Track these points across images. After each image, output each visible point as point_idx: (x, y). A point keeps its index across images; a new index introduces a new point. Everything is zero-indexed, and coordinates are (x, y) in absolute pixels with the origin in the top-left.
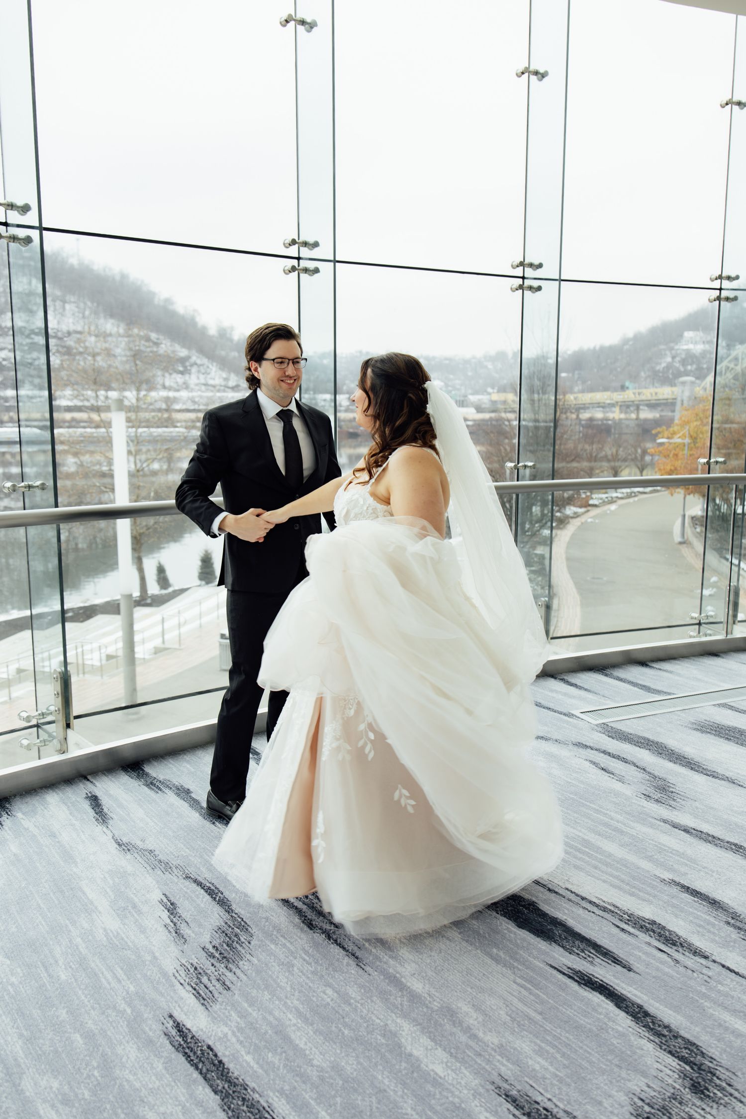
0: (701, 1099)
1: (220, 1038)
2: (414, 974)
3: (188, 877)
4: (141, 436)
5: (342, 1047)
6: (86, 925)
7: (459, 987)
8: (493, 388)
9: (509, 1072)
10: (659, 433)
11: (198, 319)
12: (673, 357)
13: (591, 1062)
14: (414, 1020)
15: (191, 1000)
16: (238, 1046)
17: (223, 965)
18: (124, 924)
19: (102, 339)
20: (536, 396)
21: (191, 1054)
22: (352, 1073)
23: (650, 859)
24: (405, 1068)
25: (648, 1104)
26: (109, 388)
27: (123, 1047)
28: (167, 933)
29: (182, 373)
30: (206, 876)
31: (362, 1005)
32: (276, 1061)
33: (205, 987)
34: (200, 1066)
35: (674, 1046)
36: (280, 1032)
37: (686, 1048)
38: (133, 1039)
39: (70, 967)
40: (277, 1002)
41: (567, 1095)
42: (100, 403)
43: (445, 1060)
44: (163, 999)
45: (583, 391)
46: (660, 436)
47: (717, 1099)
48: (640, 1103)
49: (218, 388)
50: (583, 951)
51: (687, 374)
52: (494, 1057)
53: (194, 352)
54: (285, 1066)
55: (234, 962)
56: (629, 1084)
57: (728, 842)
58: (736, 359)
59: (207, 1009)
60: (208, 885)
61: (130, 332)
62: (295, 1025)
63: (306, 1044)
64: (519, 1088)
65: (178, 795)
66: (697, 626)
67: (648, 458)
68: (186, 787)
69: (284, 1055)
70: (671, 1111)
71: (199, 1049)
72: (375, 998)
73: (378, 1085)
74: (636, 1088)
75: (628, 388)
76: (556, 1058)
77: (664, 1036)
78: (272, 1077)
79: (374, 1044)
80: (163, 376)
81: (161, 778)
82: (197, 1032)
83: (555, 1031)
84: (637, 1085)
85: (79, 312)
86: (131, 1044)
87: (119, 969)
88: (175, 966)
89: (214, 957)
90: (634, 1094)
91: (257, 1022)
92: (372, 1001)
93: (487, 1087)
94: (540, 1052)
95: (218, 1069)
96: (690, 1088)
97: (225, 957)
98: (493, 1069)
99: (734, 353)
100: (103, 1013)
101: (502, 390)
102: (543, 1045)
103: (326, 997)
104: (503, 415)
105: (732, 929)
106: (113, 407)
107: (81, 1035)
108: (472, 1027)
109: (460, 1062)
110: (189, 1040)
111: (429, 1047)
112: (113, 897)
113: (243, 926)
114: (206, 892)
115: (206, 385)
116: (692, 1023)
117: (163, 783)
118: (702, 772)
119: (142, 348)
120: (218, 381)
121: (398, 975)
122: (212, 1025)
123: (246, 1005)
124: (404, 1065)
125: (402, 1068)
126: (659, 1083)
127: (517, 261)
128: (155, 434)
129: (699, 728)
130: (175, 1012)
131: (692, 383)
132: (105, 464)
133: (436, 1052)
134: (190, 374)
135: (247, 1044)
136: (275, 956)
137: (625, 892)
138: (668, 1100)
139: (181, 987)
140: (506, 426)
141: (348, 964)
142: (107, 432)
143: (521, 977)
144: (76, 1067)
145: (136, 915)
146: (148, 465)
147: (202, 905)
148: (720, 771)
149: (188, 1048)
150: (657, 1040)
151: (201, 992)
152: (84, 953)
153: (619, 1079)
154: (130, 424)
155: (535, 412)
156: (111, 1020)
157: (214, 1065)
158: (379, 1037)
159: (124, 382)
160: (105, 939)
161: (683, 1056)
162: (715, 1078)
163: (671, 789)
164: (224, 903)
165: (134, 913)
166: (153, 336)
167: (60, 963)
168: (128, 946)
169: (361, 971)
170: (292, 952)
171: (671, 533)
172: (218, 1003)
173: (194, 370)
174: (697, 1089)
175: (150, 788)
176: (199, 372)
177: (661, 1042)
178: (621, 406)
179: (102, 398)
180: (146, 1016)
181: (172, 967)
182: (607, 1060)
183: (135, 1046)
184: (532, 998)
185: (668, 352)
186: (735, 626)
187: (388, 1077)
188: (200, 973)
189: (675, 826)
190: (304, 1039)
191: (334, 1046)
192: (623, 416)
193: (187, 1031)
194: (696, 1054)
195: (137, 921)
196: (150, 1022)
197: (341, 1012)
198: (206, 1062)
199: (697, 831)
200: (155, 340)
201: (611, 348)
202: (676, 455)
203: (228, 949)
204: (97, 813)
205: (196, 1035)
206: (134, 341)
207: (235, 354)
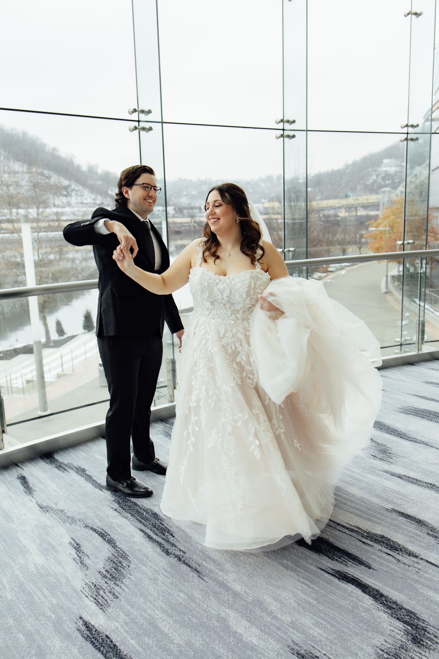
0: (419, 647)
1: (113, 630)
2: (235, 580)
3: (87, 526)
4: (41, 238)
5: (192, 630)
6: (22, 562)
7: (264, 586)
8: (265, 199)
9: (298, 639)
10: (370, 224)
11: (74, 161)
12: (377, 176)
13: (348, 629)
14: (237, 610)
15: (93, 606)
16: (125, 635)
17: (112, 582)
18: (47, 560)
19: (12, 175)
20: (293, 204)
21: (96, 642)
22: (199, 647)
23: (378, 496)
24: (233, 641)
25: (386, 653)
26: (18, 207)
27: (51, 640)
28: (76, 564)
29: (66, 196)
30: (98, 525)
31: (203, 602)
32: (151, 643)
33: (102, 597)
34: (102, 649)
35: (400, 615)
36: (152, 623)
37: (407, 615)
38: (57, 635)
39: (14, 590)
40: (149, 604)
41: (335, 650)
42: (13, 218)
43: (258, 634)
44: (75, 607)
45: (321, 199)
46: (371, 226)
47: (428, 646)
48: (381, 653)
49: (89, 205)
50: (340, 558)
51: (386, 186)
52: (288, 630)
53: (73, 182)
54: (156, 645)
55: (119, 580)
56: (374, 641)
57: (426, 483)
58: (416, 176)
59: (104, 611)
60: (100, 530)
61: (31, 171)
62: (161, 618)
63: (169, 630)
64: (305, 648)
65: (78, 473)
66: (400, 347)
67: (363, 240)
68: (83, 467)
69: (155, 638)
70: (401, 656)
71: (100, 638)
72: (211, 597)
73: (216, 653)
74: (378, 643)
75: (349, 196)
76: (327, 628)
77: (394, 609)
78: (148, 653)
79: (213, 627)
80: (54, 198)
81: (66, 462)
82: (98, 627)
83: (326, 610)
84: (379, 641)
86: (56, 638)
87: (45, 589)
88: (82, 585)
89: (106, 577)
90: (377, 647)
91: (137, 618)
92: (209, 599)
93: (285, 649)
94: (317, 624)
95: (113, 651)
96: (411, 641)
97: (114, 577)
98: (288, 638)
99: (414, 172)
100: (37, 619)
101: (271, 200)
102: (319, 620)
103: (180, 598)
104: (272, 216)
105: (431, 538)
106: (22, 220)
107: (23, 635)
108: (273, 611)
109: (267, 635)
110: (94, 633)
111: (247, 626)
112: (39, 542)
113: (124, 556)
114: (99, 535)
115: (82, 203)
116: (410, 599)
117: (67, 466)
118: (407, 439)
119: (39, 181)
120: (88, 201)
121: (225, 581)
122: (108, 622)
123: (129, 607)
124: (232, 639)
125: (231, 641)
126: (392, 639)
127: (279, 119)
128: (50, 236)
129: (404, 411)
130: (83, 615)
131: (389, 192)
132: (19, 257)
133: (252, 629)
134: (71, 196)
135: (131, 633)
136: (146, 574)
137: (364, 518)
138: (398, 649)
139: (86, 598)
140: (275, 223)
141: (193, 577)
142: (19, 236)
143: (303, 577)
144: (21, 656)
145: (54, 553)
146: (47, 257)
147: (97, 544)
148: (419, 438)
149: (94, 638)
150: (389, 612)
151: (99, 601)
152: (22, 580)
153: (367, 638)
154: (34, 230)
155: (293, 214)
156: (42, 623)
157: (111, 648)
158: (215, 622)
159: (28, 203)
160: (35, 570)
161: (406, 621)
162: (426, 633)
163: (389, 451)
164: (111, 542)
165: (53, 552)
166: (46, 172)
167: (7, 587)
168: (51, 574)
169: (201, 580)
170: (157, 571)
171: (379, 287)
172: (111, 607)
173: (73, 194)
174: (416, 641)
175: (59, 469)
176: (77, 195)
177: (392, 613)
178: (346, 208)
179: (14, 214)
180: (65, 619)
181: (80, 586)
182: (359, 626)
183: (59, 639)
184: (311, 590)
185: (374, 173)
186: (423, 346)
187: (222, 648)
188: (98, 589)
189: (393, 474)
190: (168, 627)
191: (187, 630)
192: (347, 214)
193: (92, 627)
194: (414, 619)
195: (55, 557)
196: (67, 623)
197: (190, 607)
198: (106, 646)
199: (406, 477)
200: (47, 175)
201: (338, 171)
202: (381, 238)
203: (115, 571)
204: (25, 488)
205: (98, 630)
206: (34, 176)
207: (100, 183)
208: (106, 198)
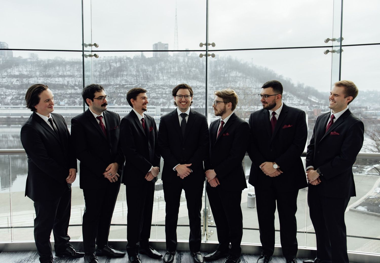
11: (290, 81)
49: (296, 105)
53: (288, 93)
85: (250, 81)
120: (296, 102)
134: (286, 100)
173: (288, 99)
176: (290, 99)
207: (304, 93)
208: (306, 101)
